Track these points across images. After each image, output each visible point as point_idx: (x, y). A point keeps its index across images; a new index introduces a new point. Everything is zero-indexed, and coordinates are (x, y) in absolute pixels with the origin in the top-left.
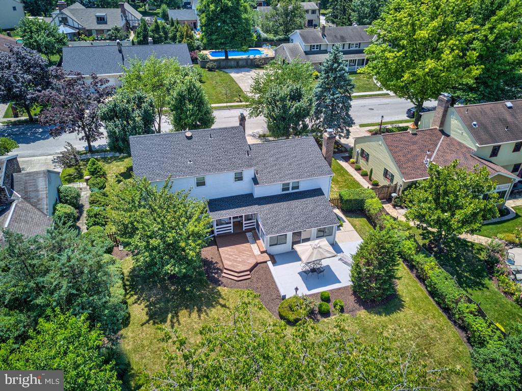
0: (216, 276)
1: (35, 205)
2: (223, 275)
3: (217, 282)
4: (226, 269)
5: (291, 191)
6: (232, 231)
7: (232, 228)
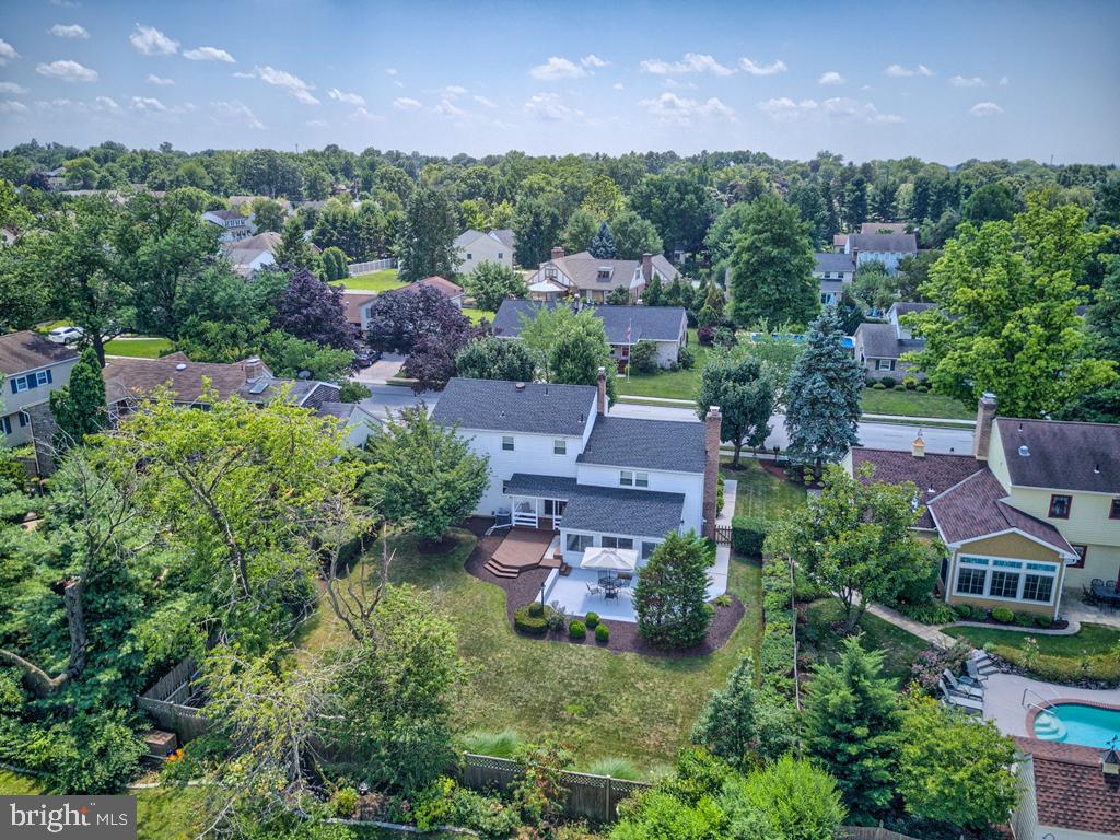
0: (476, 565)
4: (494, 560)
5: (634, 487)
6: (536, 525)
7: (536, 520)
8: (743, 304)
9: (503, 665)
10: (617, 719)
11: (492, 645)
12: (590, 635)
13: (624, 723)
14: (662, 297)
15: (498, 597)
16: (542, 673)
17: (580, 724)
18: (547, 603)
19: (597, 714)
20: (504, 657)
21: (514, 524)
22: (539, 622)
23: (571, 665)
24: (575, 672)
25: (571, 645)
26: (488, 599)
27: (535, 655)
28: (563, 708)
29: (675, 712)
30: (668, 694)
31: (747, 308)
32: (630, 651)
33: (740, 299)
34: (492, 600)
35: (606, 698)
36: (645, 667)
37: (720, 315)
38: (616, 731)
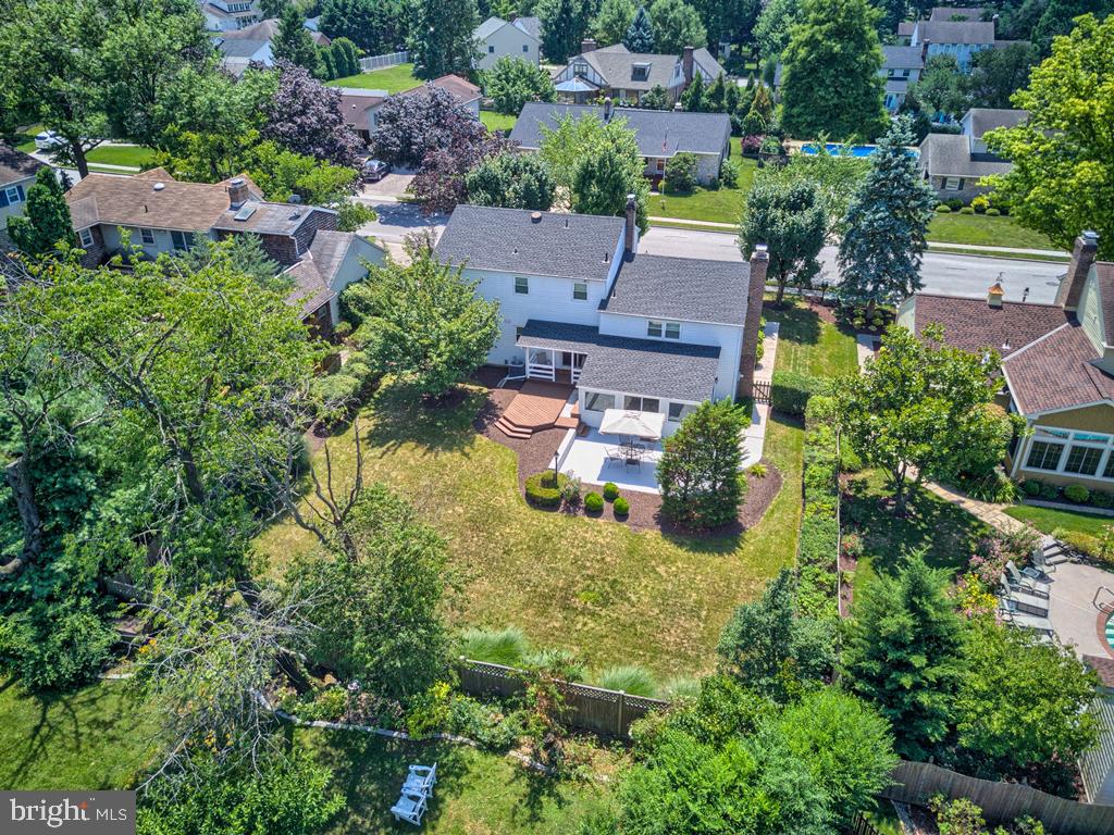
0: (486, 422)
1: (322, 272)
2: (497, 424)
3: (481, 428)
4: (505, 418)
5: (663, 338)
6: (553, 378)
7: (553, 373)
8: (795, 110)
9: (512, 541)
10: (634, 610)
11: (500, 517)
12: (608, 507)
13: (642, 615)
14: (704, 100)
15: (509, 460)
16: (555, 552)
17: (593, 614)
18: (562, 471)
19: (612, 604)
20: (513, 532)
21: (528, 375)
22: (552, 494)
23: (586, 542)
24: (589, 552)
25: (586, 519)
26: (498, 463)
27: (546, 529)
28: (575, 595)
29: (700, 603)
30: (692, 581)
31: (799, 115)
32: (652, 528)
33: (791, 104)
34: (503, 464)
35: (623, 584)
36: (668, 547)
37: (768, 122)
38: (633, 625)
